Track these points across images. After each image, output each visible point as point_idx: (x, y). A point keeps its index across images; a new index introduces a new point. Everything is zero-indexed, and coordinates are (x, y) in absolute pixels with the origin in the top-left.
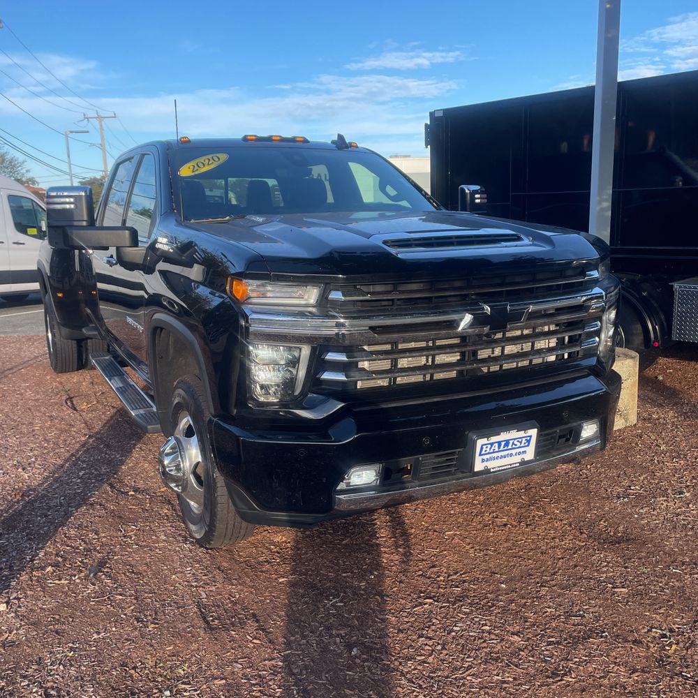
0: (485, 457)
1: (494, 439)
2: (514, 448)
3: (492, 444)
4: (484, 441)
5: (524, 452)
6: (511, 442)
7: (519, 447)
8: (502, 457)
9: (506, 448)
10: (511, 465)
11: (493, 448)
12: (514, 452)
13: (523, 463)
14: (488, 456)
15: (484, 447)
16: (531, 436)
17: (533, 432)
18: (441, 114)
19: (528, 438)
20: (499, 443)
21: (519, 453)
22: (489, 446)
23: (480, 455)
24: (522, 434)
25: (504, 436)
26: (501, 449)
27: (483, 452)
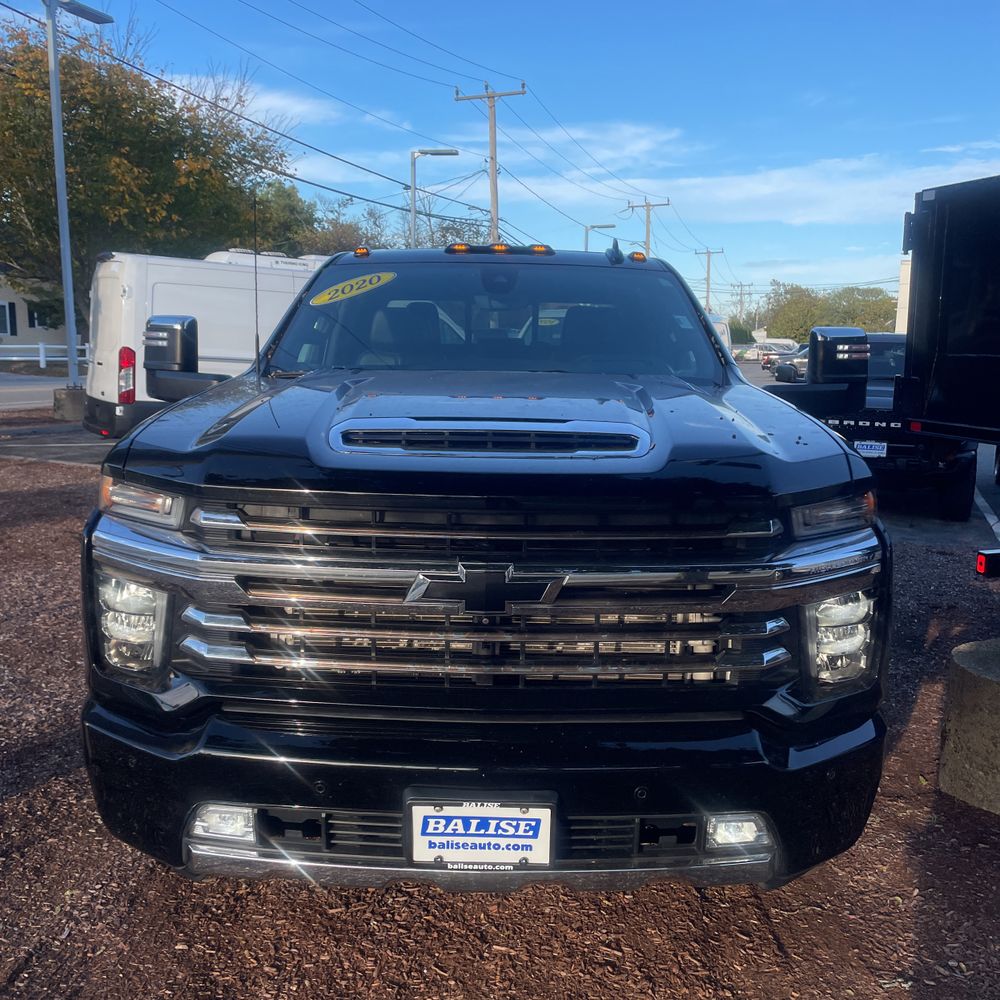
0: (437, 840)
1: (449, 811)
2: (501, 836)
3: (449, 820)
4: (429, 810)
5: (529, 847)
6: (493, 824)
7: (513, 836)
8: (474, 846)
9: (482, 832)
10: (494, 865)
11: (452, 826)
12: (503, 842)
13: (524, 865)
14: (444, 839)
15: (432, 822)
16: (538, 821)
17: (544, 815)
18: (931, 197)
19: (533, 824)
20: (466, 821)
21: (516, 847)
22: (443, 822)
23: (424, 833)
24: (514, 812)
25: (470, 809)
26: (472, 830)
27: (430, 830)
